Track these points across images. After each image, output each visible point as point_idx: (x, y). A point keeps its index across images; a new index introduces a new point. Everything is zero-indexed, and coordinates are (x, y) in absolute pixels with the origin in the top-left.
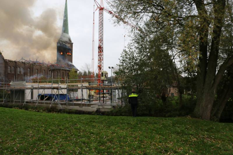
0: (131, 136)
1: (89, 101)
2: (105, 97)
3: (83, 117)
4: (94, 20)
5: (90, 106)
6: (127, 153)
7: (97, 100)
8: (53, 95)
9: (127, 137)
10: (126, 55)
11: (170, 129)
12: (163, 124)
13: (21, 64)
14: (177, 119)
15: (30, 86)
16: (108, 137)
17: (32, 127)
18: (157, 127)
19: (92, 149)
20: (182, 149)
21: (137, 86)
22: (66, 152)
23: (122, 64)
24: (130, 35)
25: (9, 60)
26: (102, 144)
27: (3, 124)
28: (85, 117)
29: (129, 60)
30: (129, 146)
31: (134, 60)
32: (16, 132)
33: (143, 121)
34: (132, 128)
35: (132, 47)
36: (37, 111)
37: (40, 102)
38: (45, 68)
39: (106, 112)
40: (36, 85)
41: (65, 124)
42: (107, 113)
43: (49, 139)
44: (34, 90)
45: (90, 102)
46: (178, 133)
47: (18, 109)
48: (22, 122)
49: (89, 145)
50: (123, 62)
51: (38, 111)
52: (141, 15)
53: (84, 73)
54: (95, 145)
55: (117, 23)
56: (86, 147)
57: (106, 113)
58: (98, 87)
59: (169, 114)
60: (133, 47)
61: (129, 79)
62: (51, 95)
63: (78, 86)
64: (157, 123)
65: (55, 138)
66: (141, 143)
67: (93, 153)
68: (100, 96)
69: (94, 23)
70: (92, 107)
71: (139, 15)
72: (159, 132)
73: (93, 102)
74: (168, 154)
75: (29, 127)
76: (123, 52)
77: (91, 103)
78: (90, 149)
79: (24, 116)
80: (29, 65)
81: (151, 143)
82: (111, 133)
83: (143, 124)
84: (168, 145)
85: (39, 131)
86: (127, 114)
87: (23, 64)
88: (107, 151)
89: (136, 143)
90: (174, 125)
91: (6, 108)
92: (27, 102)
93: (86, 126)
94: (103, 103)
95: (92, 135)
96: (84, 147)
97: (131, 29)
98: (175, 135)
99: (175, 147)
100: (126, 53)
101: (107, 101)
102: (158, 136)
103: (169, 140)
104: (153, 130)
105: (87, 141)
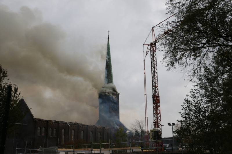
4: (144, 70)
10: (189, 106)
13: (54, 123)
23: (184, 119)
24: (192, 79)
25: (39, 119)
29: (194, 113)
31: (202, 113)
35: (197, 95)
38: (84, 128)
40: (70, 151)
50: (187, 116)
52: (204, 50)
53: (135, 133)
55: (170, 66)
63: (127, 151)
69: (145, 73)
71: (201, 52)
76: (185, 103)
80: (64, 124)
87: (56, 123)
97: (193, 72)
100: (190, 104)
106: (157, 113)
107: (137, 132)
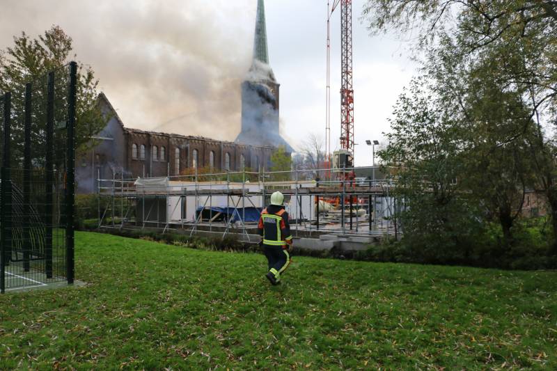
0: (408, 314)
1: (317, 224)
2: (355, 216)
3: (296, 262)
4: (328, 39)
5: (318, 238)
6: (392, 354)
7: (337, 223)
8: (230, 208)
9: (398, 313)
10: (406, 108)
11: (516, 300)
12: (498, 287)
13: (160, 137)
14: (538, 276)
15: (179, 189)
16: (349, 311)
17: (173, 283)
18: (480, 293)
19: (304, 340)
20: (545, 356)
21: (436, 188)
22: (242, 343)
23: (396, 132)
24: (415, 57)
25: (133, 130)
26: (333, 329)
27: (114, 272)
28: (300, 263)
29: (415, 121)
30: (401, 337)
31: (427, 122)
32: (138, 292)
33: (445, 277)
34: (413, 293)
35: (420, 88)
36: (191, 247)
37: (201, 225)
38: (214, 147)
39: (355, 251)
40: (190, 186)
41: (250, 277)
42: (358, 253)
43: (207, 309)
44: (189, 198)
45: (318, 227)
46: (539, 314)
47: (150, 240)
48: (153, 269)
49: (300, 331)
50: (400, 126)
51: (195, 247)
53: (307, 158)
54: (314, 329)
55: (376, 27)
56: (293, 334)
57: (356, 255)
58: (337, 191)
59: (519, 261)
60: (424, 88)
61: (415, 171)
62: (226, 209)
63: (290, 187)
64: (483, 283)
65: (222, 310)
66: (431, 331)
67: (305, 348)
68: (342, 213)
69: (328, 46)
70: (323, 240)
72: (483, 307)
73: (327, 227)
74: (503, 365)
75: (166, 282)
76: (399, 102)
77: (321, 229)
78: (300, 338)
79: (160, 256)
80: (179, 139)
81: (458, 333)
82: (360, 302)
83: (445, 284)
84: (505, 343)
85: (187, 290)
86: (409, 258)
87: (164, 138)
88: (342, 347)
89: (419, 330)
90: (528, 291)
91: (124, 238)
92: (172, 226)
93: (299, 284)
94: (351, 229)
95: (311, 305)
96: (286, 334)
97: (419, 42)
98: (530, 317)
99: (525, 351)
100: (408, 103)
101: (362, 224)
102: (480, 318)
103: (511, 329)
104: (469, 301)
105: (295, 319)
106: (347, 123)
107: (310, 155)
